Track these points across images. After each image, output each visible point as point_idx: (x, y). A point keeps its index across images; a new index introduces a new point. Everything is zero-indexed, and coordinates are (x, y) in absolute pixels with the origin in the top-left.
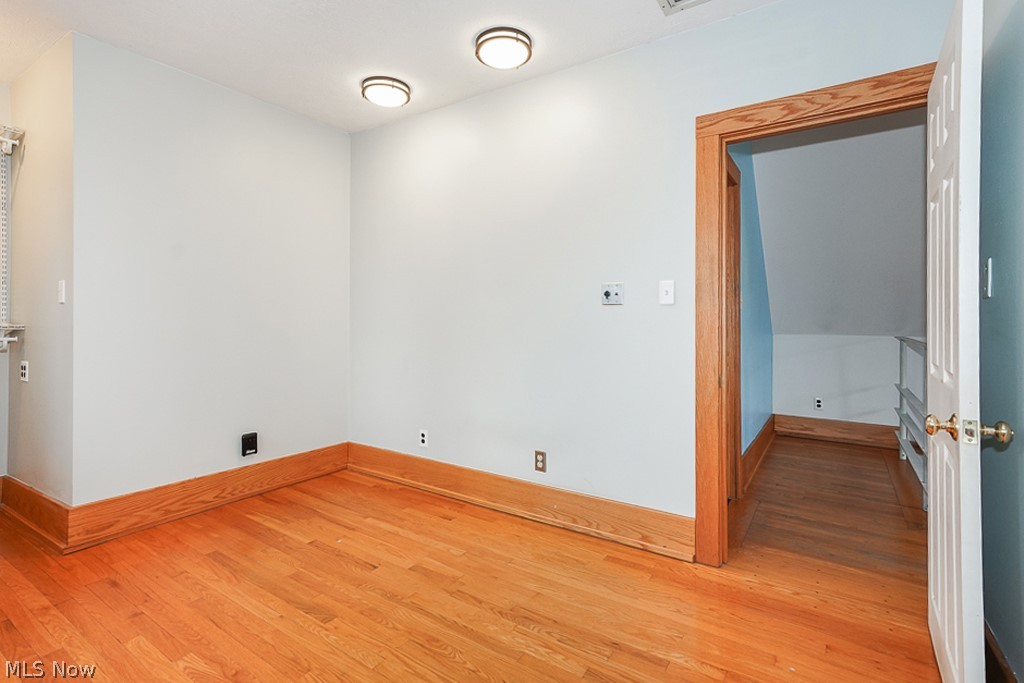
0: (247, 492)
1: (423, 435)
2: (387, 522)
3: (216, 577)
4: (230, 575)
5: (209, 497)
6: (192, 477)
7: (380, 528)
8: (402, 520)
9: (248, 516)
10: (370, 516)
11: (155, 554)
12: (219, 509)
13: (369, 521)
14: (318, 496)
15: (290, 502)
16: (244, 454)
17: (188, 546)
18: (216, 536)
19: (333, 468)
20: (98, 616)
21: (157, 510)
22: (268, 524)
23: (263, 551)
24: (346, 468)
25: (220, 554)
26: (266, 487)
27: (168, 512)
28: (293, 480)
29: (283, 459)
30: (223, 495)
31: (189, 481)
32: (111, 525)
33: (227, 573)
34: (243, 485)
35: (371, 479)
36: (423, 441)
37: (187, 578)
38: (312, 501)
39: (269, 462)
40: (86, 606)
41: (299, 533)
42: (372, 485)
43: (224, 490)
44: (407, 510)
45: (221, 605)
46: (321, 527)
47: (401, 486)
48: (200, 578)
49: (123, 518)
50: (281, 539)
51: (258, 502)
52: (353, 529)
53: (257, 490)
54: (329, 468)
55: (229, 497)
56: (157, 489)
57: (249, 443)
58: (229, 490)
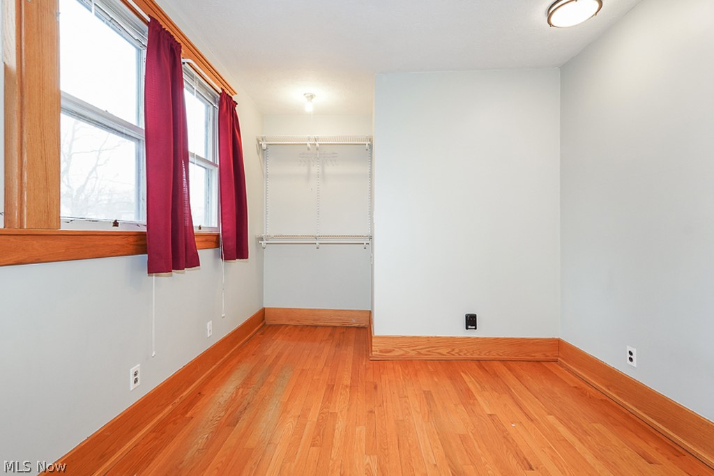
0: (469, 356)
1: (631, 353)
2: (569, 428)
3: (419, 410)
4: (427, 412)
5: (444, 351)
6: (433, 335)
7: (558, 431)
8: (586, 432)
9: (462, 374)
10: (555, 415)
11: (402, 378)
12: (448, 361)
13: (551, 419)
14: (518, 377)
15: (495, 374)
16: (467, 328)
17: (418, 381)
18: (436, 380)
19: (543, 358)
20: (359, 402)
21: (413, 350)
22: (470, 385)
23: (456, 405)
24: (556, 361)
25: (431, 395)
26: (483, 356)
27: (419, 353)
28: (505, 357)
29: (498, 338)
30: (453, 353)
31: (432, 337)
32: (390, 351)
33: (426, 409)
34: (466, 350)
35: (576, 380)
36: (631, 359)
37: (406, 402)
38: (511, 380)
39: (486, 338)
40: (359, 394)
41: (487, 402)
42: (572, 385)
43: (453, 350)
44: (598, 426)
45: (410, 432)
46: (505, 405)
47: (605, 398)
48: (411, 405)
49: (396, 349)
50: (471, 402)
51: (474, 366)
52: (532, 420)
53: (476, 356)
54: (539, 356)
55: (457, 356)
56: (414, 337)
57: (471, 321)
58: (457, 350)
